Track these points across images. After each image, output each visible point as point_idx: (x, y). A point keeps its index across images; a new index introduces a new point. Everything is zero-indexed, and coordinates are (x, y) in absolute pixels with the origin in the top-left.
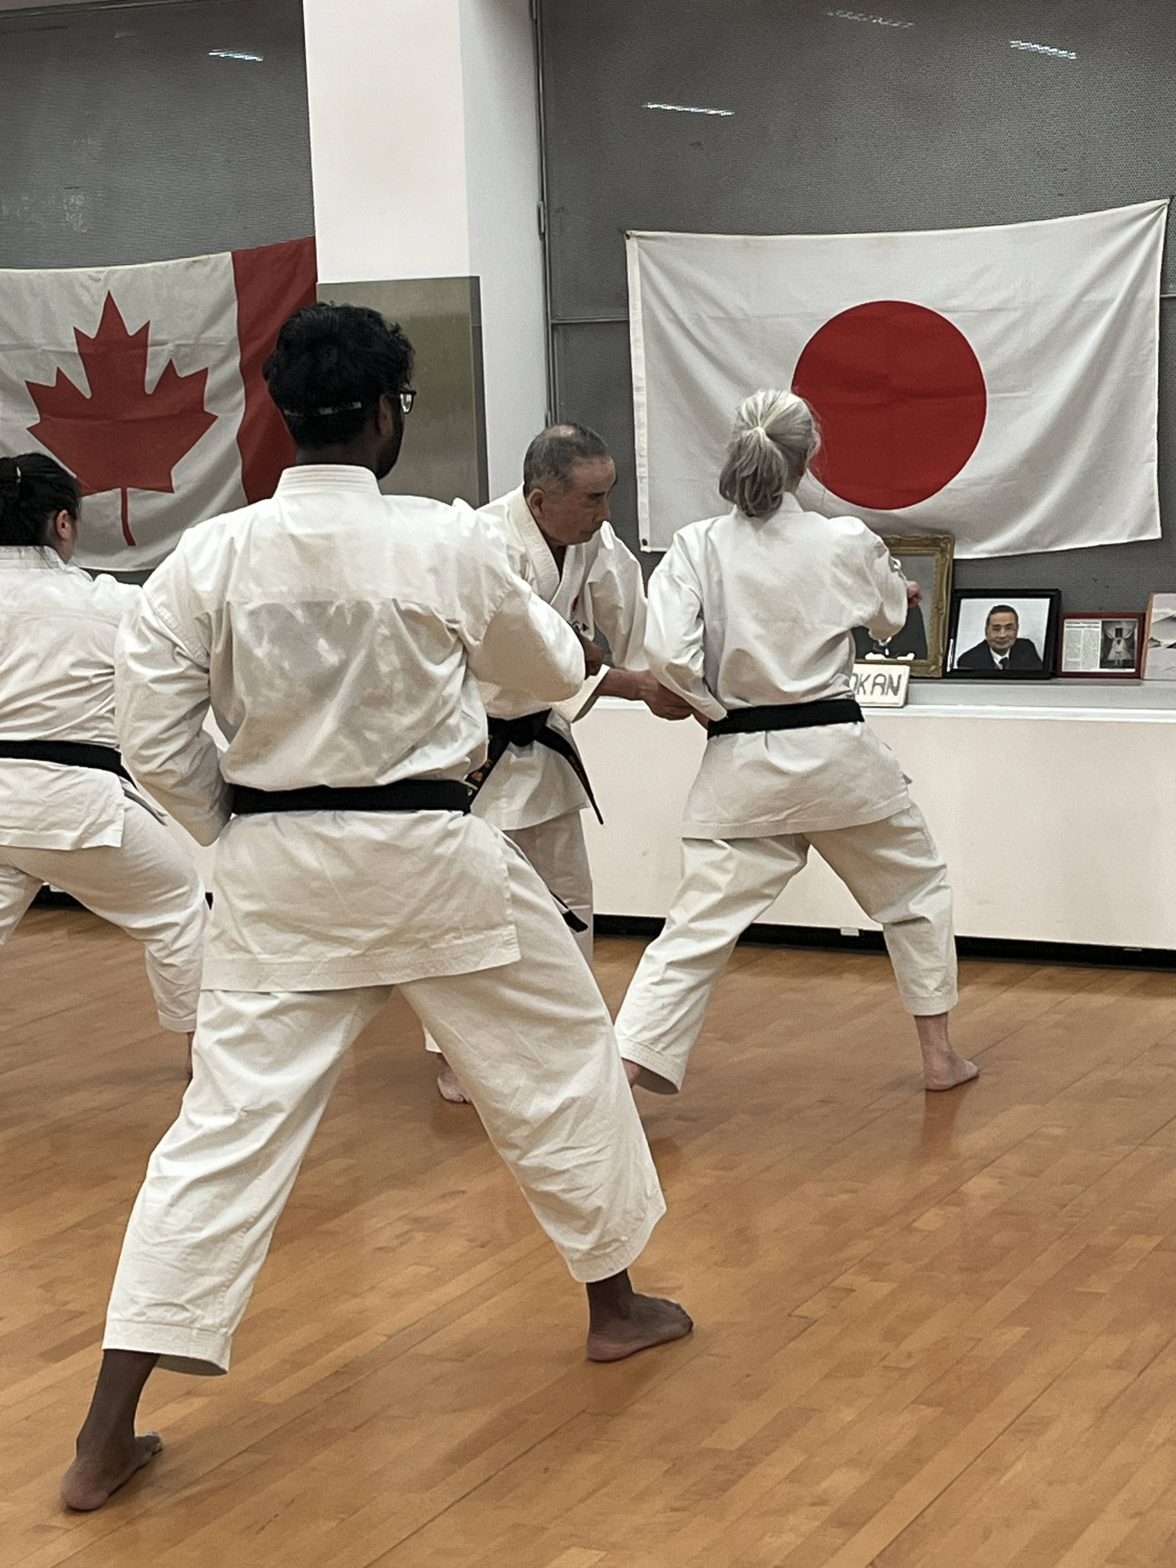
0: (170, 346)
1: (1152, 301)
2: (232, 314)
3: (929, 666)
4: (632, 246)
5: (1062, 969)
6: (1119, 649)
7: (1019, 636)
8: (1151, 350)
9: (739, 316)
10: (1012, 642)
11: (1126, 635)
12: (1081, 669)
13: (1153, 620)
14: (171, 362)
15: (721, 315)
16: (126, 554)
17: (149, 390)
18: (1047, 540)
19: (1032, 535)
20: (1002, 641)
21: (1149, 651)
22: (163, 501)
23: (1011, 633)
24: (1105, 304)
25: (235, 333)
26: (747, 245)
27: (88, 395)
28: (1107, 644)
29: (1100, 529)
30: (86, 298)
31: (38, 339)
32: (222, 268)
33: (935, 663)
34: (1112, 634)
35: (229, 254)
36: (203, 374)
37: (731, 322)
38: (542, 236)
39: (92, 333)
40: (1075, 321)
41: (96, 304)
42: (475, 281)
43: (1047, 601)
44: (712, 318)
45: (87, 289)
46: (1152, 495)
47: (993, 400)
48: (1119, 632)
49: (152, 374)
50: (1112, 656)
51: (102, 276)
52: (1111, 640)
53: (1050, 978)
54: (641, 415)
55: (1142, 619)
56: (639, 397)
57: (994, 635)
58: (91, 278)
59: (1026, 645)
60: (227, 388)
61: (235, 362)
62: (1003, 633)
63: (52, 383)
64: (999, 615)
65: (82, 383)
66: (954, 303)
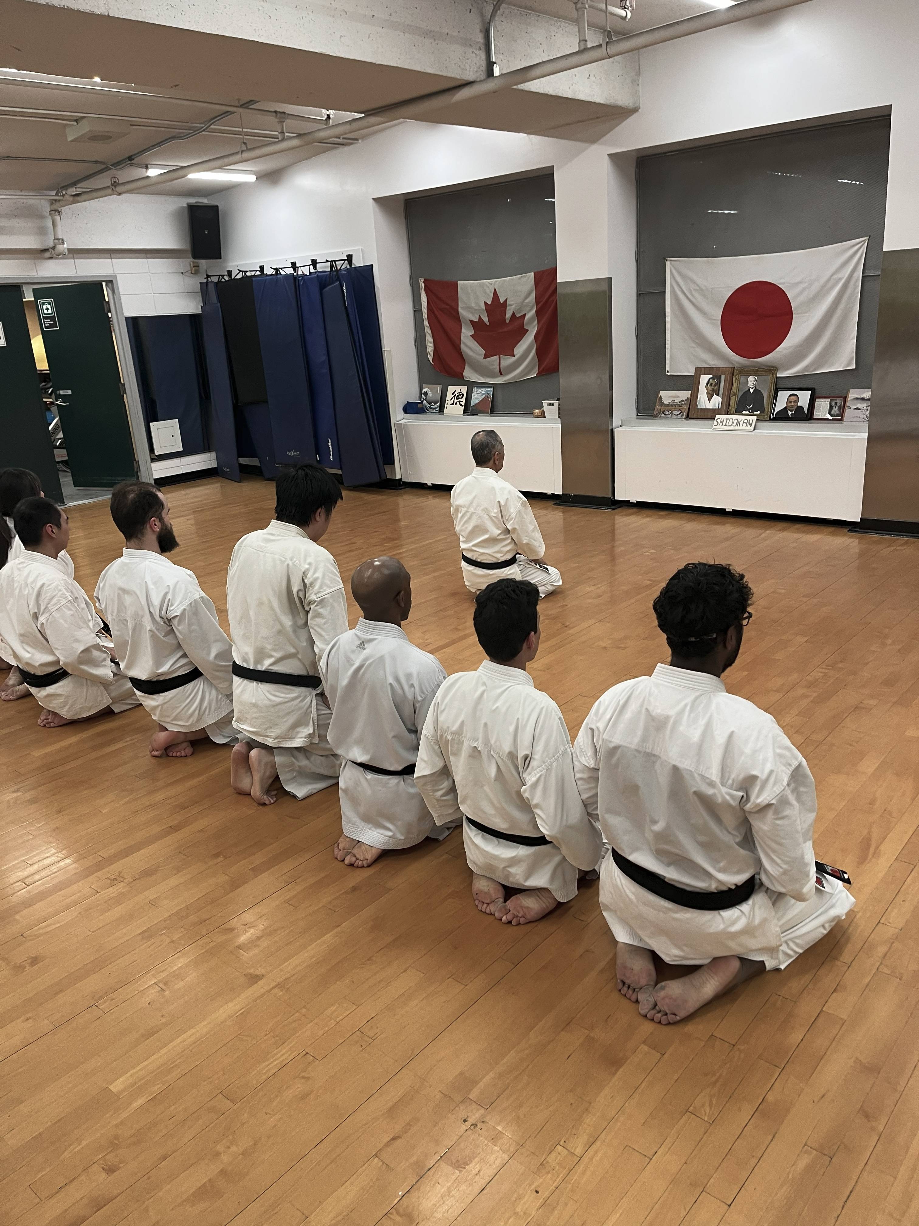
0: (514, 306)
1: (858, 277)
2: (533, 295)
3: (764, 416)
4: (668, 264)
5: (803, 525)
6: (835, 410)
7: (799, 405)
8: (857, 296)
9: (704, 288)
10: (796, 407)
11: (838, 404)
12: (821, 417)
13: (849, 399)
14: (514, 312)
15: (698, 288)
16: (500, 378)
17: (507, 321)
18: (812, 369)
19: (806, 368)
20: (792, 407)
21: (847, 411)
22: (512, 359)
23: (796, 404)
24: (840, 279)
25: (534, 301)
26: (708, 262)
27: (488, 324)
28: (831, 407)
29: (832, 365)
30: (488, 291)
31: (473, 305)
32: (531, 277)
33: (767, 414)
34: (833, 404)
35: (533, 273)
36: (524, 315)
37: (701, 291)
38: (637, 261)
39: (489, 302)
40: (830, 285)
41: (491, 292)
42: (610, 279)
43: (810, 392)
44: (694, 290)
45: (488, 287)
46: (853, 352)
47: (796, 317)
48: (836, 403)
49: (508, 315)
50: (832, 412)
51: (493, 283)
52: (833, 407)
53: (797, 529)
54: (668, 326)
55: (845, 399)
56: (668, 319)
57: (789, 405)
58: (490, 283)
59: (801, 408)
60: (531, 320)
61: (534, 311)
62: (793, 404)
63: (477, 320)
64: (792, 397)
65: (486, 319)
66: (782, 281)
